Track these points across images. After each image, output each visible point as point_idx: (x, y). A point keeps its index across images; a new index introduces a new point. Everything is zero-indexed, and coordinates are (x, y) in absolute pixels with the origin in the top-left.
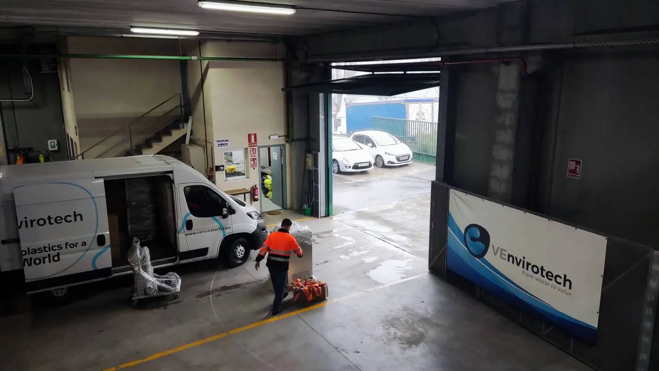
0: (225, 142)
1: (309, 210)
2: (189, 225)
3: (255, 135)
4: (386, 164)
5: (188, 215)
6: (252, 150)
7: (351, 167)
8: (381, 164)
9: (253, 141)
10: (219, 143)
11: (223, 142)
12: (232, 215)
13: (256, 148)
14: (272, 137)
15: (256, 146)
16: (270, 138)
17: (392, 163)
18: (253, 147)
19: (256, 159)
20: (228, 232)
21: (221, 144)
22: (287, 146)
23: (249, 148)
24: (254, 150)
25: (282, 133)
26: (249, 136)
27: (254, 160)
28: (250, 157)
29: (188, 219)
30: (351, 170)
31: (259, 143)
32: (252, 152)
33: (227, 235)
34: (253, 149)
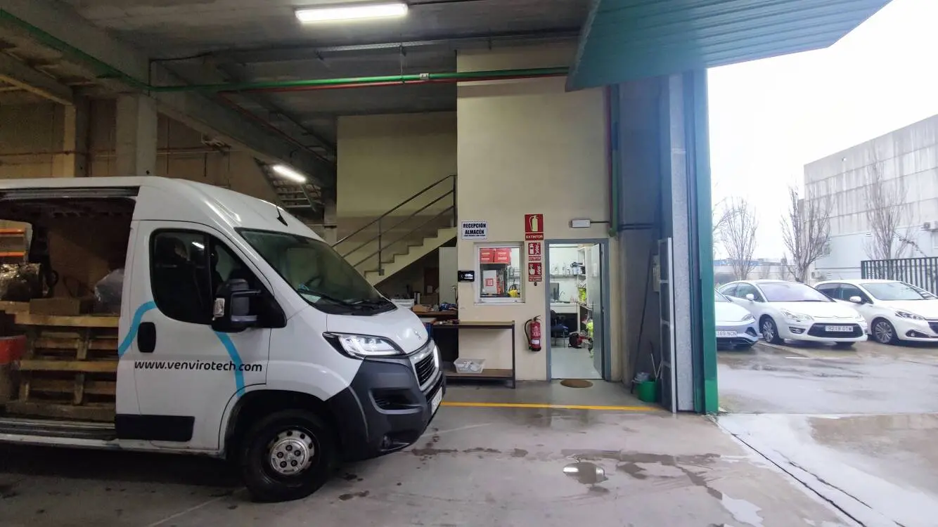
0: (479, 229)
1: (649, 388)
2: (147, 338)
3: (540, 217)
4: (902, 335)
5: (145, 308)
6: (532, 246)
7: (806, 332)
8: (888, 336)
9: (535, 228)
10: (468, 229)
11: (475, 229)
12: (274, 330)
13: (542, 243)
14: (575, 224)
15: (542, 239)
16: (571, 224)
17: (918, 334)
18: (535, 241)
19: (540, 265)
20: (252, 380)
21: (472, 232)
22: (612, 243)
23: (527, 243)
24: (537, 247)
25: (601, 215)
26: (528, 218)
27: (535, 266)
28: (527, 262)
29: (146, 318)
30: (805, 336)
31: (547, 234)
32: (532, 251)
33: (247, 390)
34: (535, 244)
